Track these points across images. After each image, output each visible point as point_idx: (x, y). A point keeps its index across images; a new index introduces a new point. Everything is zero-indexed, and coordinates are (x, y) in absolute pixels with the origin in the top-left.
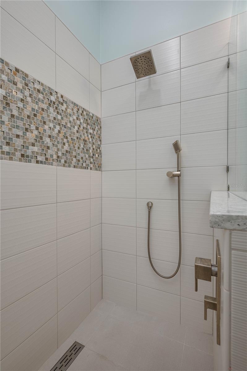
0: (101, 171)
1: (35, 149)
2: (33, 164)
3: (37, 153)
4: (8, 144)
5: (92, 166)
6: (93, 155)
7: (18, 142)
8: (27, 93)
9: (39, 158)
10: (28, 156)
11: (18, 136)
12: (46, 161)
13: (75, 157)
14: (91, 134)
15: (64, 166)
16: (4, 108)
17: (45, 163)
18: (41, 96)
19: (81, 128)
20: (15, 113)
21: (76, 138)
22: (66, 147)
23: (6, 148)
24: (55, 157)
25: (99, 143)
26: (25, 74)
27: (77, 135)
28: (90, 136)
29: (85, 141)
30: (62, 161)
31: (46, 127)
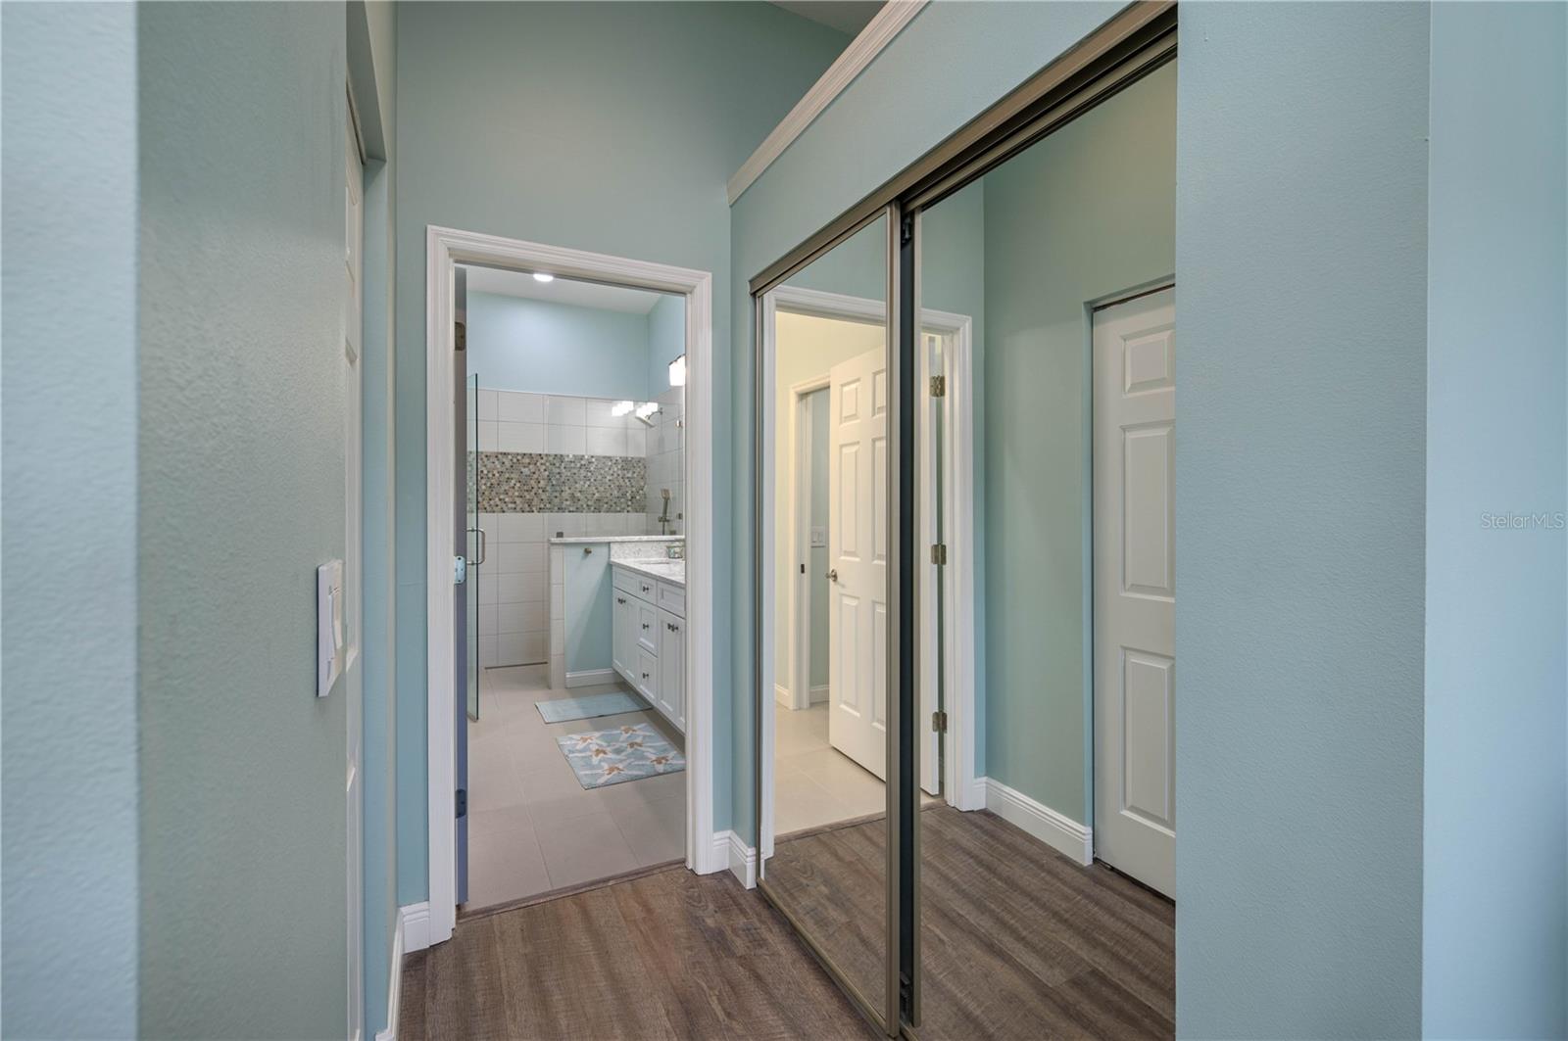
0: (647, 513)
1: (568, 503)
2: (567, 514)
3: (570, 505)
4: (550, 503)
5: (629, 509)
6: (632, 497)
7: (557, 501)
8: (562, 467)
9: (571, 509)
10: (562, 509)
11: (556, 497)
12: (578, 510)
13: (607, 503)
14: (628, 478)
15: (593, 512)
16: (548, 482)
17: (576, 511)
18: (573, 465)
19: (615, 475)
20: (554, 483)
21: (608, 487)
22: (597, 496)
23: (548, 506)
24: (585, 506)
25: (642, 484)
26: (562, 456)
27: (609, 483)
28: (627, 481)
29: (620, 487)
30: (592, 508)
31: (577, 485)
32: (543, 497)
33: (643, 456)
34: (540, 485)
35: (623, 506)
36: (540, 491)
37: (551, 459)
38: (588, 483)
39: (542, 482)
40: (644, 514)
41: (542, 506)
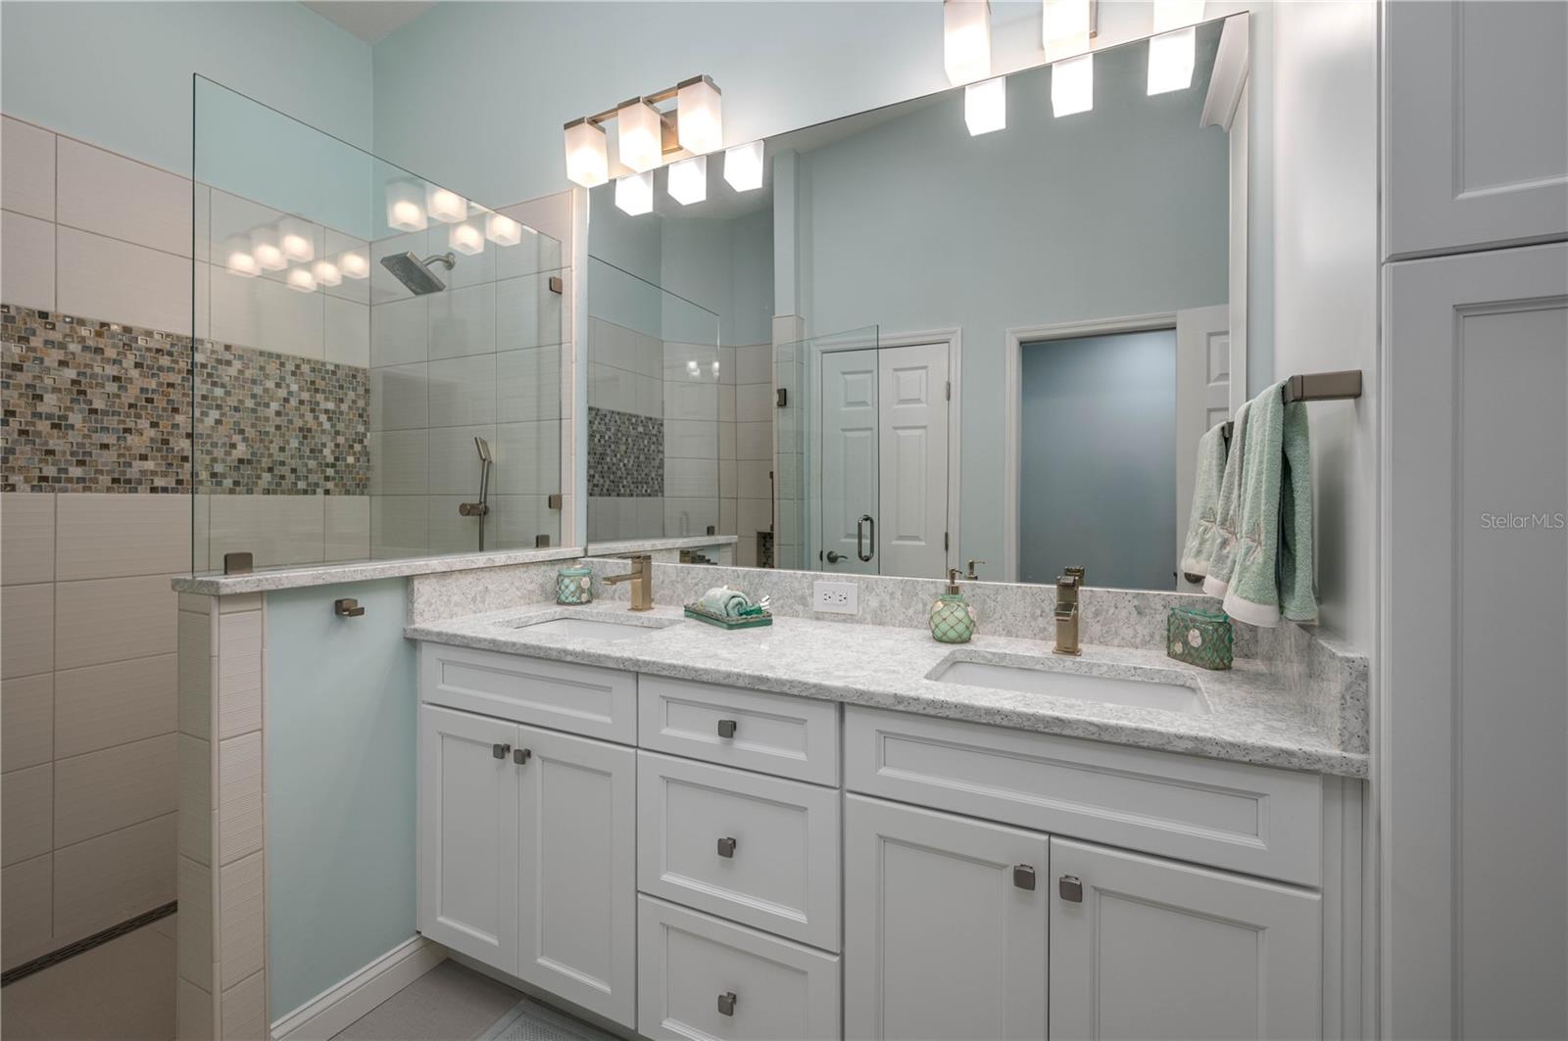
0: (370, 495)
1: (150, 465)
2: (143, 497)
3: (155, 473)
4: (81, 463)
5: (330, 485)
6: (337, 459)
7: (110, 456)
8: (129, 361)
9: (159, 482)
10: (128, 481)
11: (105, 446)
12: (179, 486)
13: (270, 470)
14: (327, 411)
15: (232, 492)
16: (73, 401)
17: (174, 491)
18: (165, 361)
19: (293, 402)
20: (99, 404)
21: (273, 429)
22: (241, 450)
23: (76, 472)
24: (204, 475)
25: (361, 428)
26: (127, 330)
27: (278, 421)
28: (323, 418)
29: (305, 431)
30: (228, 483)
31: (180, 419)
32: (53, 443)
33: (362, 362)
34: (41, 408)
35: (313, 478)
36: (43, 426)
37: (84, 332)
38: (214, 414)
39: (50, 399)
40: (366, 498)
41: (50, 471)
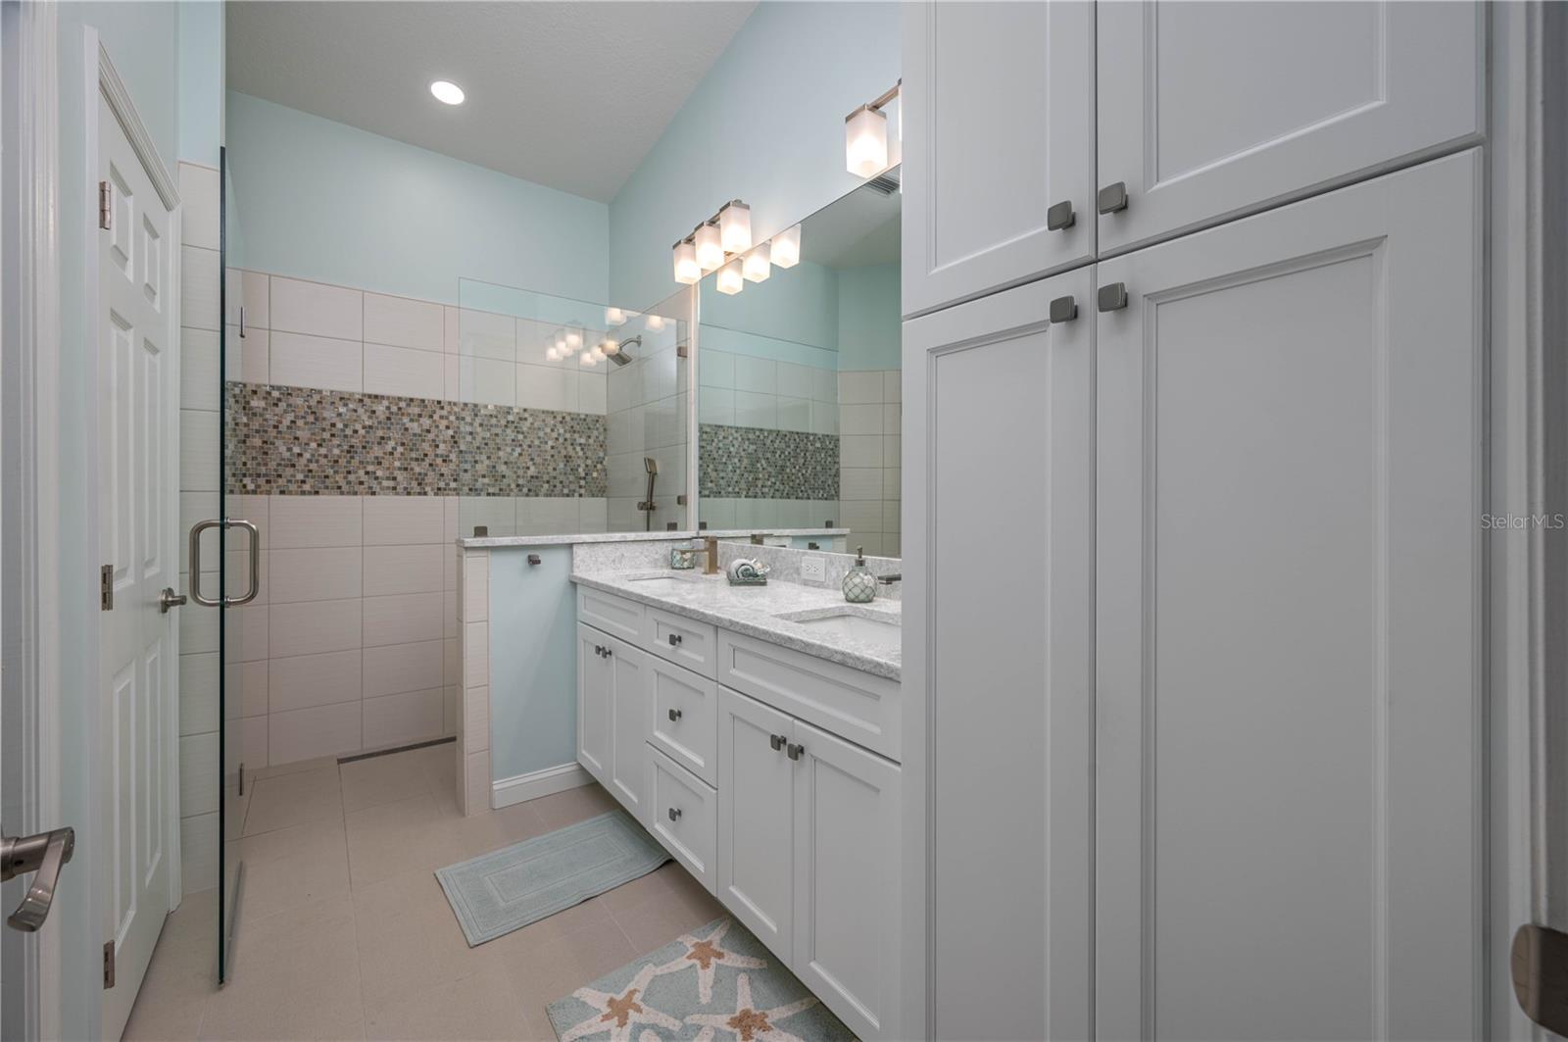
0: (607, 497)
1: (486, 480)
2: (484, 498)
3: (488, 485)
4: (455, 480)
5: (583, 491)
6: (587, 474)
7: (468, 476)
8: (476, 424)
9: (491, 490)
10: (476, 490)
11: (466, 471)
12: (501, 492)
13: (548, 482)
14: (580, 444)
15: (527, 495)
16: (452, 447)
17: (499, 495)
18: (494, 421)
19: (561, 440)
20: (463, 448)
21: (549, 458)
22: (532, 471)
23: (453, 485)
24: (513, 486)
25: (601, 454)
26: (476, 406)
27: (552, 452)
28: (578, 448)
29: (568, 458)
30: (525, 490)
31: (501, 453)
32: (444, 470)
33: (603, 412)
34: (439, 452)
35: (572, 487)
36: (439, 461)
37: (456, 409)
38: (518, 450)
39: (442, 446)
40: (604, 499)
41: (442, 485)
